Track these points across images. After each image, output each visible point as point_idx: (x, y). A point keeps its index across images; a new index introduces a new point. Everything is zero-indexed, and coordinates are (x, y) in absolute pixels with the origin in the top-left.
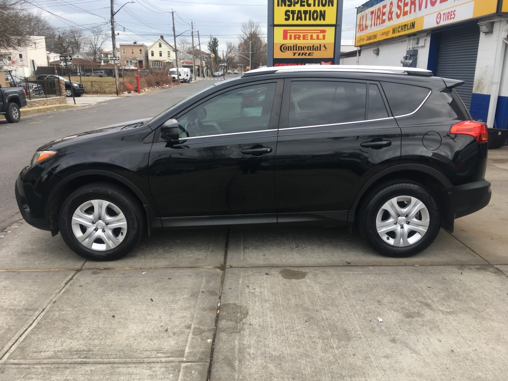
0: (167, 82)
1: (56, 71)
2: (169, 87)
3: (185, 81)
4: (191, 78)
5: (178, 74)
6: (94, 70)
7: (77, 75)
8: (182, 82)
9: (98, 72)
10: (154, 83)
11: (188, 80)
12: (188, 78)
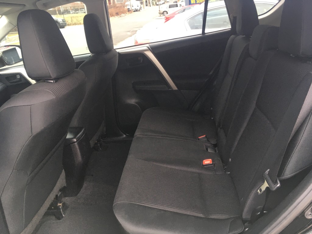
0: (124, 12)
1: (57, 12)
2: (125, 15)
3: (136, 11)
4: (141, 8)
5: (131, 6)
6: (80, 9)
7: (70, 14)
8: (135, 11)
9: (83, 10)
10: (114, 14)
11: (139, 9)
12: (139, 8)
